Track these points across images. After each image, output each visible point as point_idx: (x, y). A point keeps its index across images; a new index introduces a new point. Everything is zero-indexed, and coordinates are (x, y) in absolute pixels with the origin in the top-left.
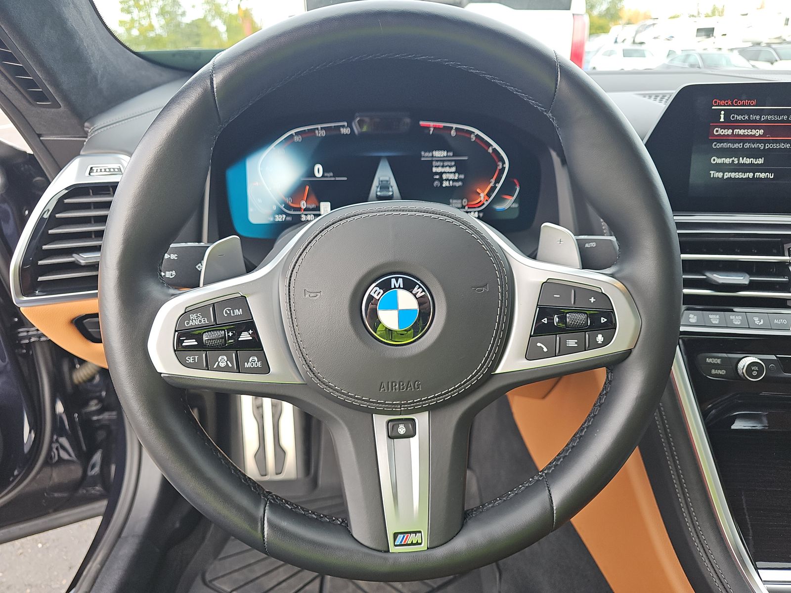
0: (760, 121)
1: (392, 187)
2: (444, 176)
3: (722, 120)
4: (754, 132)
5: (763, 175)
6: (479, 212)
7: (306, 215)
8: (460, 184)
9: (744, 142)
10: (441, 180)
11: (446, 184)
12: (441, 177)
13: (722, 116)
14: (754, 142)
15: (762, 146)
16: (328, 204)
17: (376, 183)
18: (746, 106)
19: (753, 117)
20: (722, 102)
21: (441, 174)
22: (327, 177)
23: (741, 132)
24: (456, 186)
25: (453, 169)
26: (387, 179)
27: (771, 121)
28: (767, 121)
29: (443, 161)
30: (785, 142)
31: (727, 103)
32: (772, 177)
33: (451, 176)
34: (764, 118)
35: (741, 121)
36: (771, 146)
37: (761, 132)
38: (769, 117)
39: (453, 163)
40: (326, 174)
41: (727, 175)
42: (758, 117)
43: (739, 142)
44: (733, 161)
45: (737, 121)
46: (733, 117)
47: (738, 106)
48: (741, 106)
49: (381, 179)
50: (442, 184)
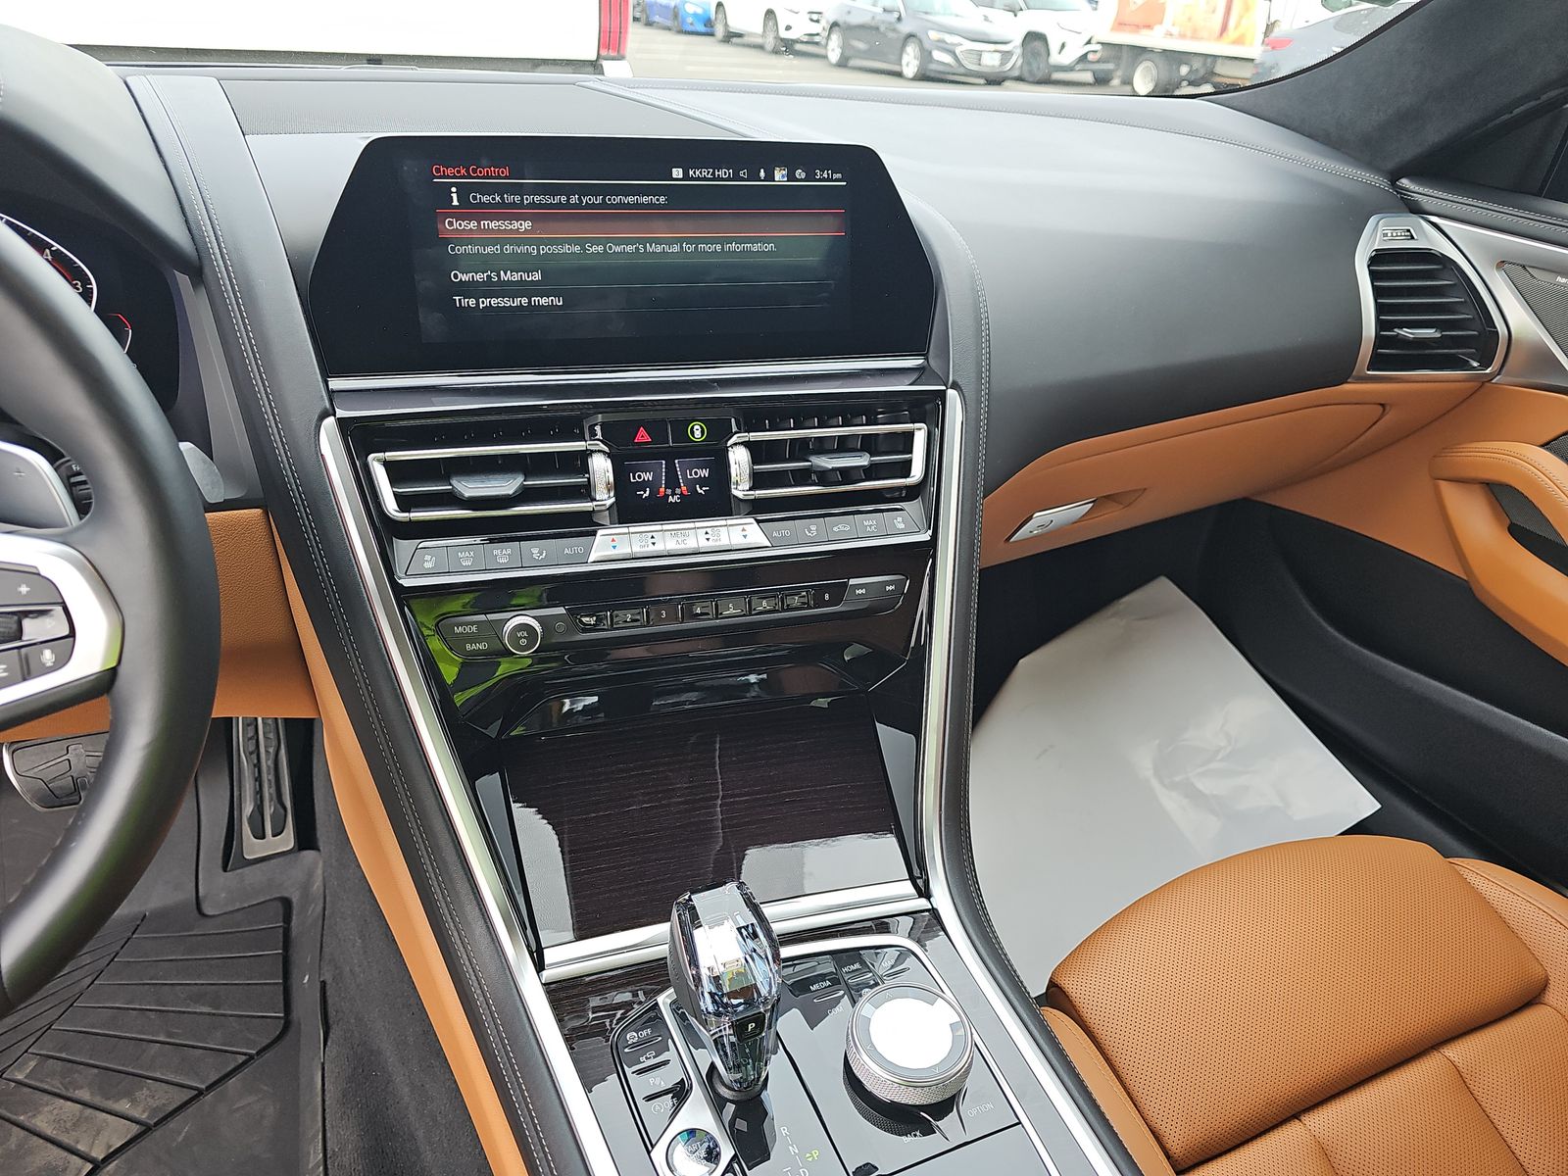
0: (521, 206)
3: (455, 202)
4: (516, 225)
5: (544, 301)
9: (503, 242)
13: (455, 196)
14: (519, 242)
15: (533, 249)
18: (492, 178)
19: (509, 198)
20: (449, 171)
23: (493, 225)
27: (541, 206)
28: (533, 205)
30: (570, 241)
31: (459, 172)
32: (561, 303)
34: (528, 199)
35: (489, 205)
36: (549, 249)
37: (527, 225)
38: (537, 199)
41: (484, 303)
42: (517, 198)
43: (494, 242)
44: (489, 277)
45: (482, 205)
46: (475, 198)
47: (478, 177)
48: (483, 177)
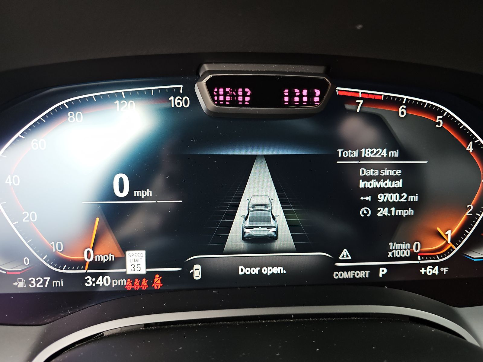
1: (274, 218)
2: (381, 198)
6: (440, 265)
7: (93, 275)
8: (410, 212)
10: (374, 205)
11: (383, 212)
12: (375, 198)
16: (142, 254)
17: (242, 210)
21: (375, 192)
22: (139, 198)
24: (402, 216)
25: (399, 184)
26: (266, 201)
29: (380, 167)
33: (394, 198)
39: (399, 172)
40: (136, 193)
49: (253, 202)
50: (375, 212)
